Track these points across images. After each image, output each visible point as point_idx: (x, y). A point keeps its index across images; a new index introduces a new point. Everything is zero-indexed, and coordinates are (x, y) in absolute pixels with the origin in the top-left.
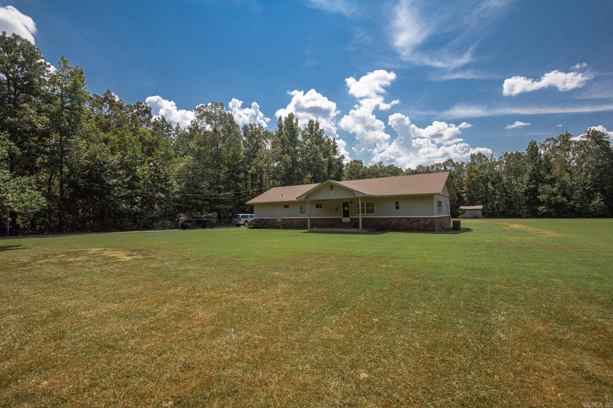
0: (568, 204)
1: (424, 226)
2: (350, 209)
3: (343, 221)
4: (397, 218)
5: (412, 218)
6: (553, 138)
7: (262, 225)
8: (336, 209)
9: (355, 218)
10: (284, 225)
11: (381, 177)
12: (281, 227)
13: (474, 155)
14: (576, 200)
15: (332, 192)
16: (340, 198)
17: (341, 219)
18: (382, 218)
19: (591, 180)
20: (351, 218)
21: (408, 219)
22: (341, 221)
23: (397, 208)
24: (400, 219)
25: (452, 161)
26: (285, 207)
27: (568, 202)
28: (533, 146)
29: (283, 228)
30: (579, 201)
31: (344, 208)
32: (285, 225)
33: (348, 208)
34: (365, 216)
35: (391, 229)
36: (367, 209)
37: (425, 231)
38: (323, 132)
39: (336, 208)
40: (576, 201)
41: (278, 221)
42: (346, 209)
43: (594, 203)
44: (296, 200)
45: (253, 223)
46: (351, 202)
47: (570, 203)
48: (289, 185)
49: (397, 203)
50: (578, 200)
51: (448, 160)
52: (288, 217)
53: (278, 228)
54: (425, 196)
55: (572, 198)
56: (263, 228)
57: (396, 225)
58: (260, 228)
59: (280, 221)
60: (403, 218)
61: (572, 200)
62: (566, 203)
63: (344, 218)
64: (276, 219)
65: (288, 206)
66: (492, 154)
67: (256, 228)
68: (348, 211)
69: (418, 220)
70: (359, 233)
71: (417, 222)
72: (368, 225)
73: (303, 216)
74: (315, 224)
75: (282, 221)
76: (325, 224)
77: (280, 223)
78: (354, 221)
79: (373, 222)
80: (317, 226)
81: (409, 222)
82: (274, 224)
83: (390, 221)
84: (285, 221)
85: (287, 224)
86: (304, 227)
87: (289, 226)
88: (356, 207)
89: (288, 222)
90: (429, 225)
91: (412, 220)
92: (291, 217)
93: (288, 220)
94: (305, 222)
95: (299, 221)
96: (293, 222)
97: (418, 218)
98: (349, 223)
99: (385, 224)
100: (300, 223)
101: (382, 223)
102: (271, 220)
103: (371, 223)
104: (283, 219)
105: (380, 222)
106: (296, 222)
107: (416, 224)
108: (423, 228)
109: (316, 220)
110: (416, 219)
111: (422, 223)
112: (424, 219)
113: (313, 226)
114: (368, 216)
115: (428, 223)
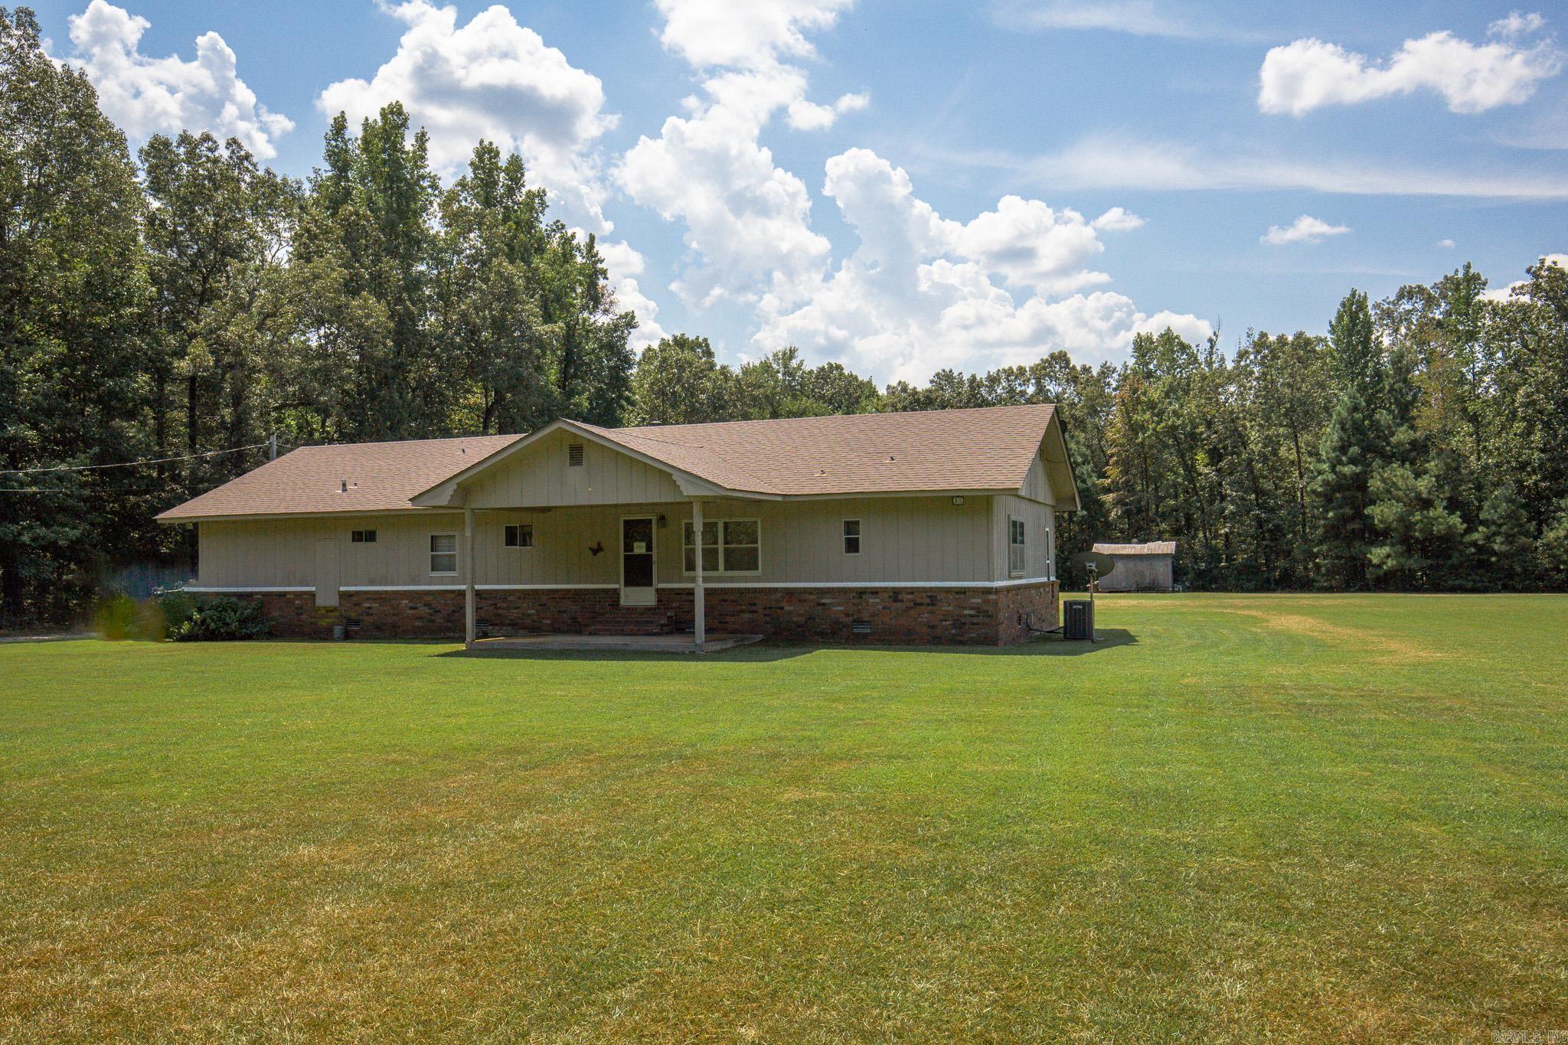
0: (1467, 539)
1: (959, 623)
2: (654, 553)
3: (623, 602)
4: (850, 589)
5: (911, 591)
6: (1421, 290)
7: (243, 622)
8: (596, 551)
9: (678, 592)
10: (350, 621)
11: (791, 414)
13: (1149, 339)
14: (1494, 523)
15: (575, 475)
16: (611, 500)
17: (616, 592)
18: (790, 593)
19: (1543, 451)
20: (657, 590)
21: (896, 593)
22: (615, 603)
23: (852, 546)
24: (861, 593)
25: (1068, 362)
26: (358, 537)
27: (1468, 531)
28: (1353, 317)
29: (347, 637)
30: (1504, 529)
31: (628, 547)
32: (357, 623)
33: (649, 548)
34: (719, 580)
35: (822, 634)
36: (726, 550)
37: (963, 643)
38: (543, 204)
39: (595, 546)
40: (1493, 528)
41: (319, 601)
42: (640, 548)
43: (1552, 535)
44: (409, 505)
45: (196, 616)
46: (662, 520)
47: (1475, 536)
48: (379, 437)
49: (851, 528)
50: (1500, 526)
51: (1052, 356)
52: (371, 583)
53: (324, 635)
54: (959, 501)
55: (1481, 517)
56: (248, 637)
57: (845, 620)
58: (231, 637)
59: (334, 601)
60: (875, 592)
61: (1483, 523)
62: (1462, 535)
63: (630, 590)
64: (312, 595)
65: (371, 536)
66: (1210, 340)
68: (646, 560)
69: (933, 597)
70: (692, 656)
71: (928, 605)
72: (733, 619)
73: (441, 581)
74: (499, 615)
75: (340, 604)
76: (543, 618)
77: (330, 614)
78: (674, 605)
79: (754, 608)
80: (509, 625)
81: (899, 605)
82: (303, 617)
83: (823, 601)
84: (355, 605)
85: (366, 618)
86: (448, 629)
87: (378, 628)
88: (680, 543)
89: (370, 608)
90: (975, 620)
91: (911, 596)
92: (386, 584)
93: (368, 599)
94: (452, 608)
95: (425, 605)
96: (393, 608)
97: (931, 589)
98: (649, 610)
99: (800, 615)
100: (431, 615)
101: (790, 612)
102: (289, 601)
103: (742, 611)
104: (345, 596)
105: (782, 608)
106: (411, 608)
107: (926, 615)
108: (953, 632)
109: (505, 599)
110: (924, 595)
111: (950, 608)
112: (957, 593)
113: (490, 628)
114: (732, 580)
115: (972, 612)
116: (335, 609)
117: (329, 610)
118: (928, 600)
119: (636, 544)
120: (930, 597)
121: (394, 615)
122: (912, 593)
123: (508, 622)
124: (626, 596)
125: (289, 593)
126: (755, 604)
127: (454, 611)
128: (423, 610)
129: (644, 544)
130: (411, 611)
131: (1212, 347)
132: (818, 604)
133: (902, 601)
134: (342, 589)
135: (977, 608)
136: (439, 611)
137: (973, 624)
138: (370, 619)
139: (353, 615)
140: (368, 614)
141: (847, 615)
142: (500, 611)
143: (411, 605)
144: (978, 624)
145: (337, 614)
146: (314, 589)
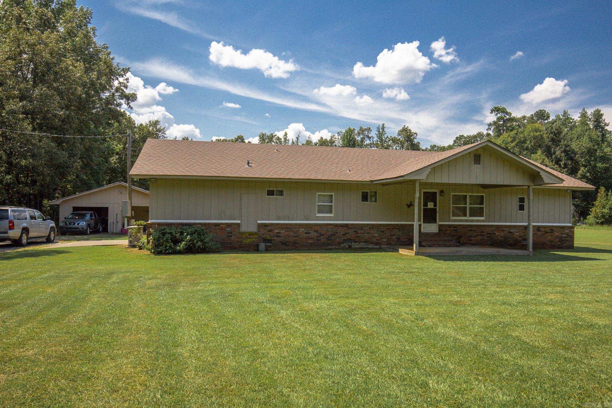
2: (438, 208)
3: (422, 230)
4: (522, 227)
8: (409, 206)
12: (262, 246)
16: (494, 182)
18: (497, 226)
20: (440, 226)
21: (539, 228)
23: (522, 208)
24: (526, 227)
26: (271, 193)
29: (268, 250)
31: (425, 204)
32: (270, 241)
33: (435, 205)
34: (466, 221)
36: (471, 209)
39: (409, 204)
41: (243, 229)
42: (430, 205)
46: (442, 192)
49: (521, 200)
52: (279, 219)
53: (254, 248)
57: (519, 239)
59: (254, 229)
60: (531, 227)
63: (426, 225)
64: (238, 225)
65: (281, 193)
67: (190, 250)
68: (434, 211)
71: (550, 233)
72: (474, 238)
73: (324, 219)
74: (359, 237)
75: (259, 231)
76: (383, 238)
77: (251, 236)
78: (448, 232)
79: (483, 234)
80: (364, 242)
81: (539, 233)
82: (232, 238)
83: (511, 231)
84: (269, 231)
85: (276, 238)
86: (329, 244)
87: (284, 244)
88: (449, 204)
89: (280, 233)
90: (566, 239)
91: (544, 229)
92: (289, 220)
93: (278, 228)
94: (330, 233)
95: (315, 231)
96: (294, 232)
97: (552, 226)
98: (435, 234)
99: (501, 237)
100: (318, 237)
101: (498, 235)
102: (222, 229)
103: (478, 235)
104: (260, 226)
105: (495, 234)
106: (306, 233)
107: (550, 237)
108: (559, 243)
109: (362, 229)
110: (549, 229)
111: (558, 234)
112: (561, 228)
113: (353, 243)
114: (472, 221)
115: (566, 236)
116: (255, 233)
117: (251, 234)
118: (550, 231)
119: (429, 203)
120: (551, 229)
121: (295, 237)
122: (545, 228)
123: (363, 240)
124: (424, 228)
125: (221, 224)
126: (483, 232)
127: (332, 235)
128: (313, 234)
129: (433, 204)
130: (307, 235)
131: (298, 140)
132: (509, 232)
133: (541, 231)
134: (259, 222)
135: (567, 234)
136: (323, 235)
137: (566, 240)
138: (278, 239)
139: (268, 237)
140: (277, 237)
141: (520, 237)
142: (359, 235)
143: (306, 231)
144: (567, 240)
145: (255, 236)
146: (239, 222)
